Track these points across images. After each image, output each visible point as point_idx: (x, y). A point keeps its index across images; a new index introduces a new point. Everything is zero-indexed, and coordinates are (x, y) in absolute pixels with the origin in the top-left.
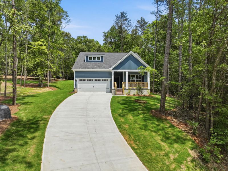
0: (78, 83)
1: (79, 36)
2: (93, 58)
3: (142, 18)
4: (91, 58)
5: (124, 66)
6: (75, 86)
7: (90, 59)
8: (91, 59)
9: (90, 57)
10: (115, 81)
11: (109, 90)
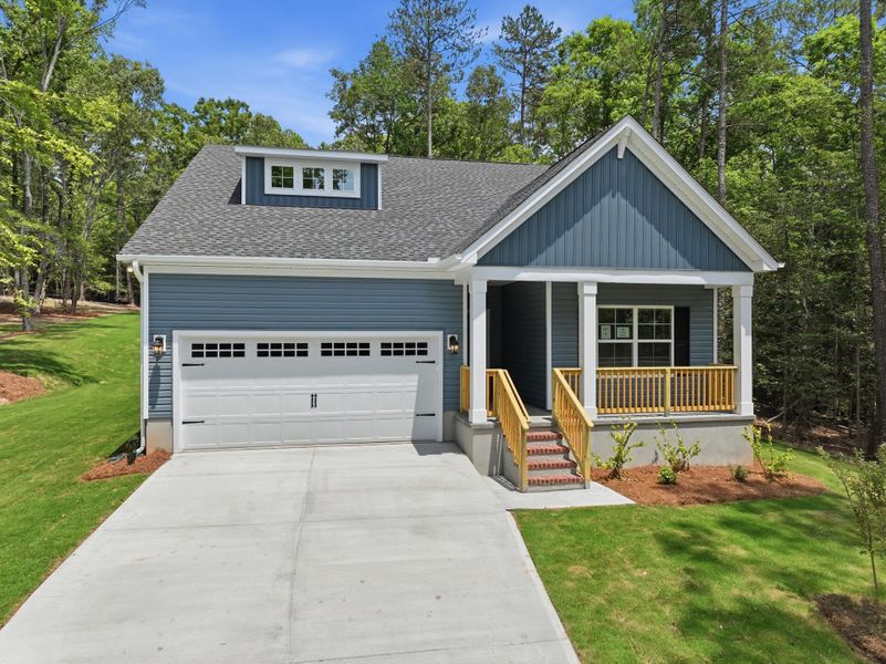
0: (177, 370)
1: (207, 100)
2: (298, 178)
3: (528, 8)
4: (283, 177)
5: (569, 234)
6: (152, 403)
7: (276, 184)
8: (289, 184)
9: (276, 170)
10: (494, 361)
11: (436, 427)
